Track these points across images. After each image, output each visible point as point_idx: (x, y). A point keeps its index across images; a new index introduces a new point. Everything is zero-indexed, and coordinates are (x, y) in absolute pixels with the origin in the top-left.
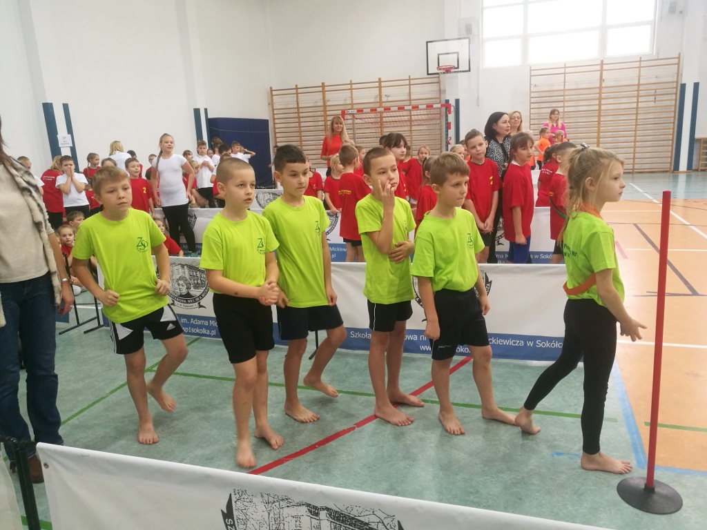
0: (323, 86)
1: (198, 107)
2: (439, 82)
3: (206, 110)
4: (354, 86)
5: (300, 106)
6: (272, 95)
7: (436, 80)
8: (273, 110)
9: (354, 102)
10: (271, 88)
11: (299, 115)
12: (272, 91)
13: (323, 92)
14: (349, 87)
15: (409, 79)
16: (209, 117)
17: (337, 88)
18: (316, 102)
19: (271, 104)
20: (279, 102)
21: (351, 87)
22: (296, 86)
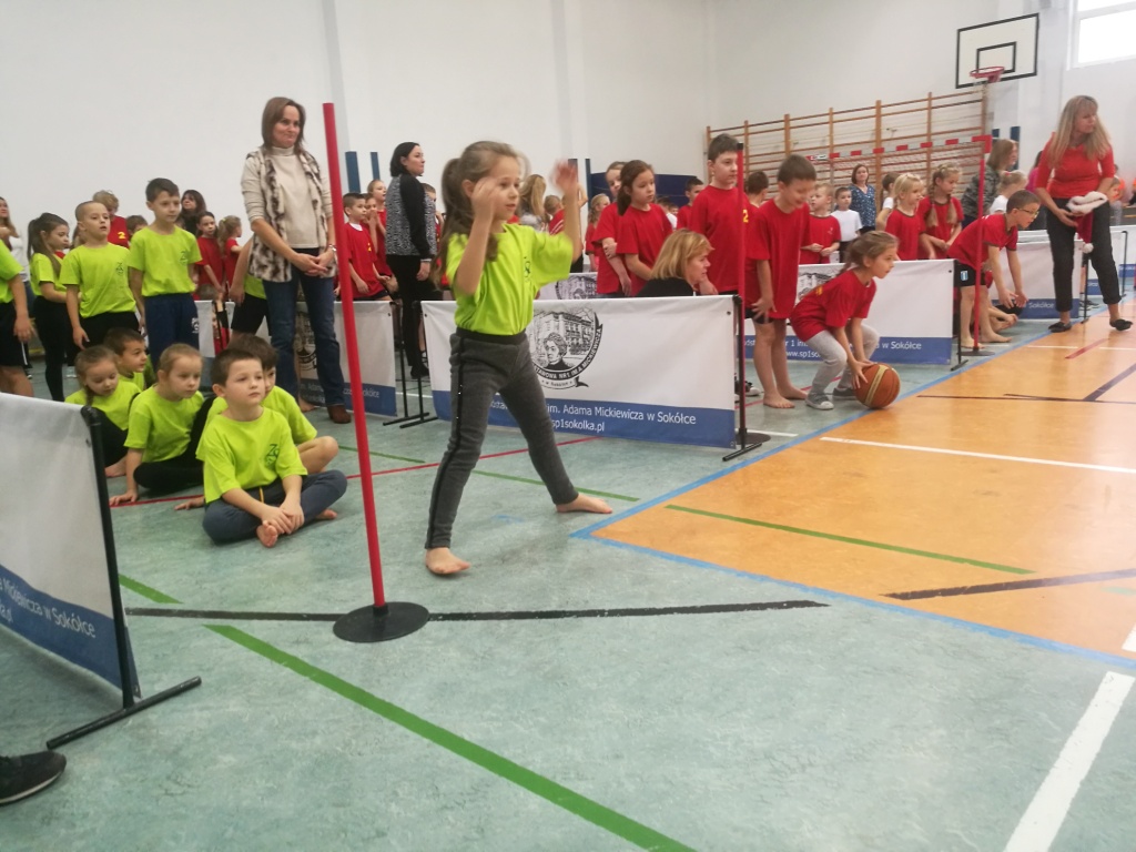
0: (787, 119)
1: (573, 156)
2: (983, 101)
3: (588, 161)
4: (836, 117)
5: (751, 152)
7: (979, 96)
9: (836, 143)
10: (708, 128)
12: (709, 132)
13: (787, 129)
14: (826, 119)
15: (930, 99)
16: (593, 171)
17: (809, 122)
18: (777, 147)
21: (831, 118)
22: (746, 122)
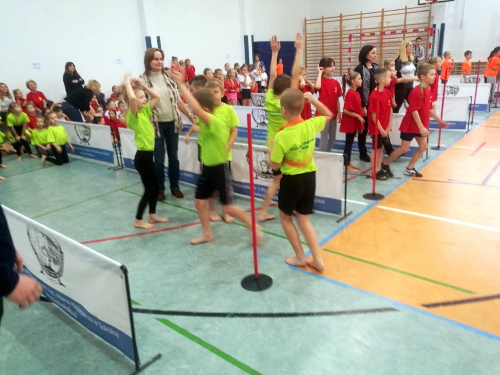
0: (341, 16)
1: (246, 35)
2: (430, 11)
3: (252, 36)
4: (363, 16)
5: (324, 31)
6: (306, 24)
7: (428, 8)
8: (306, 34)
9: (363, 28)
10: (305, 19)
11: (323, 38)
12: (306, 20)
13: (341, 20)
14: (359, 16)
15: (406, 9)
16: (255, 41)
17: (351, 17)
18: (336, 28)
19: (305, 30)
20: (311, 29)
21: (361, 16)
22: (322, 17)
